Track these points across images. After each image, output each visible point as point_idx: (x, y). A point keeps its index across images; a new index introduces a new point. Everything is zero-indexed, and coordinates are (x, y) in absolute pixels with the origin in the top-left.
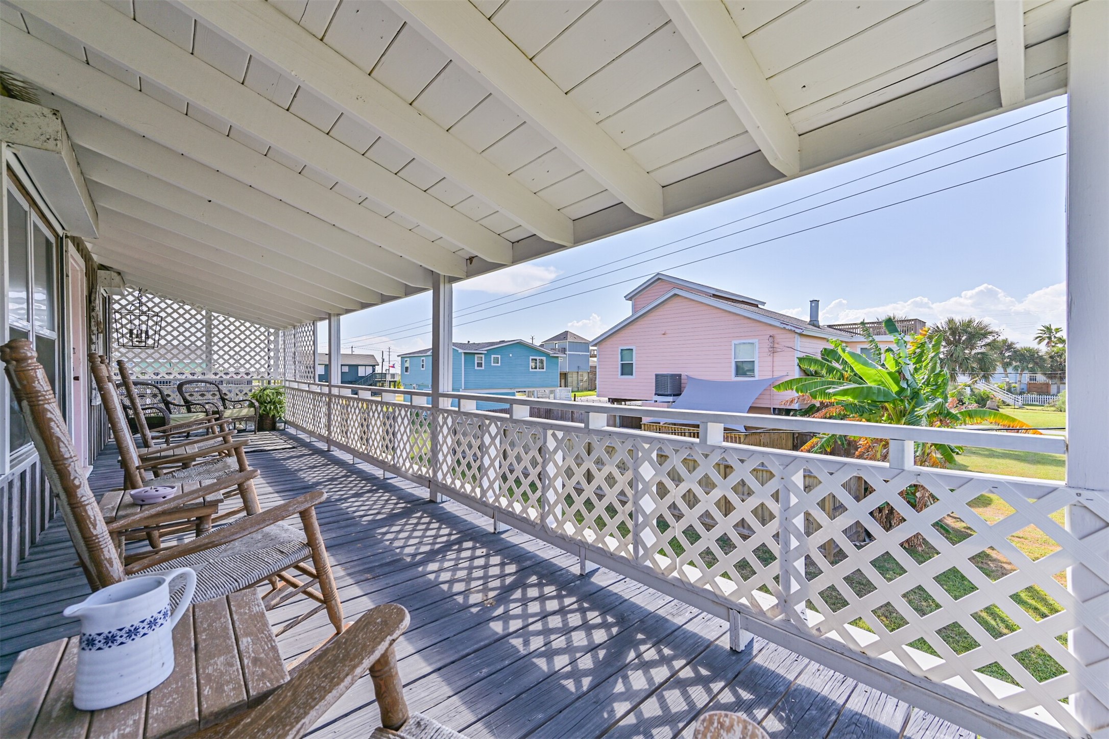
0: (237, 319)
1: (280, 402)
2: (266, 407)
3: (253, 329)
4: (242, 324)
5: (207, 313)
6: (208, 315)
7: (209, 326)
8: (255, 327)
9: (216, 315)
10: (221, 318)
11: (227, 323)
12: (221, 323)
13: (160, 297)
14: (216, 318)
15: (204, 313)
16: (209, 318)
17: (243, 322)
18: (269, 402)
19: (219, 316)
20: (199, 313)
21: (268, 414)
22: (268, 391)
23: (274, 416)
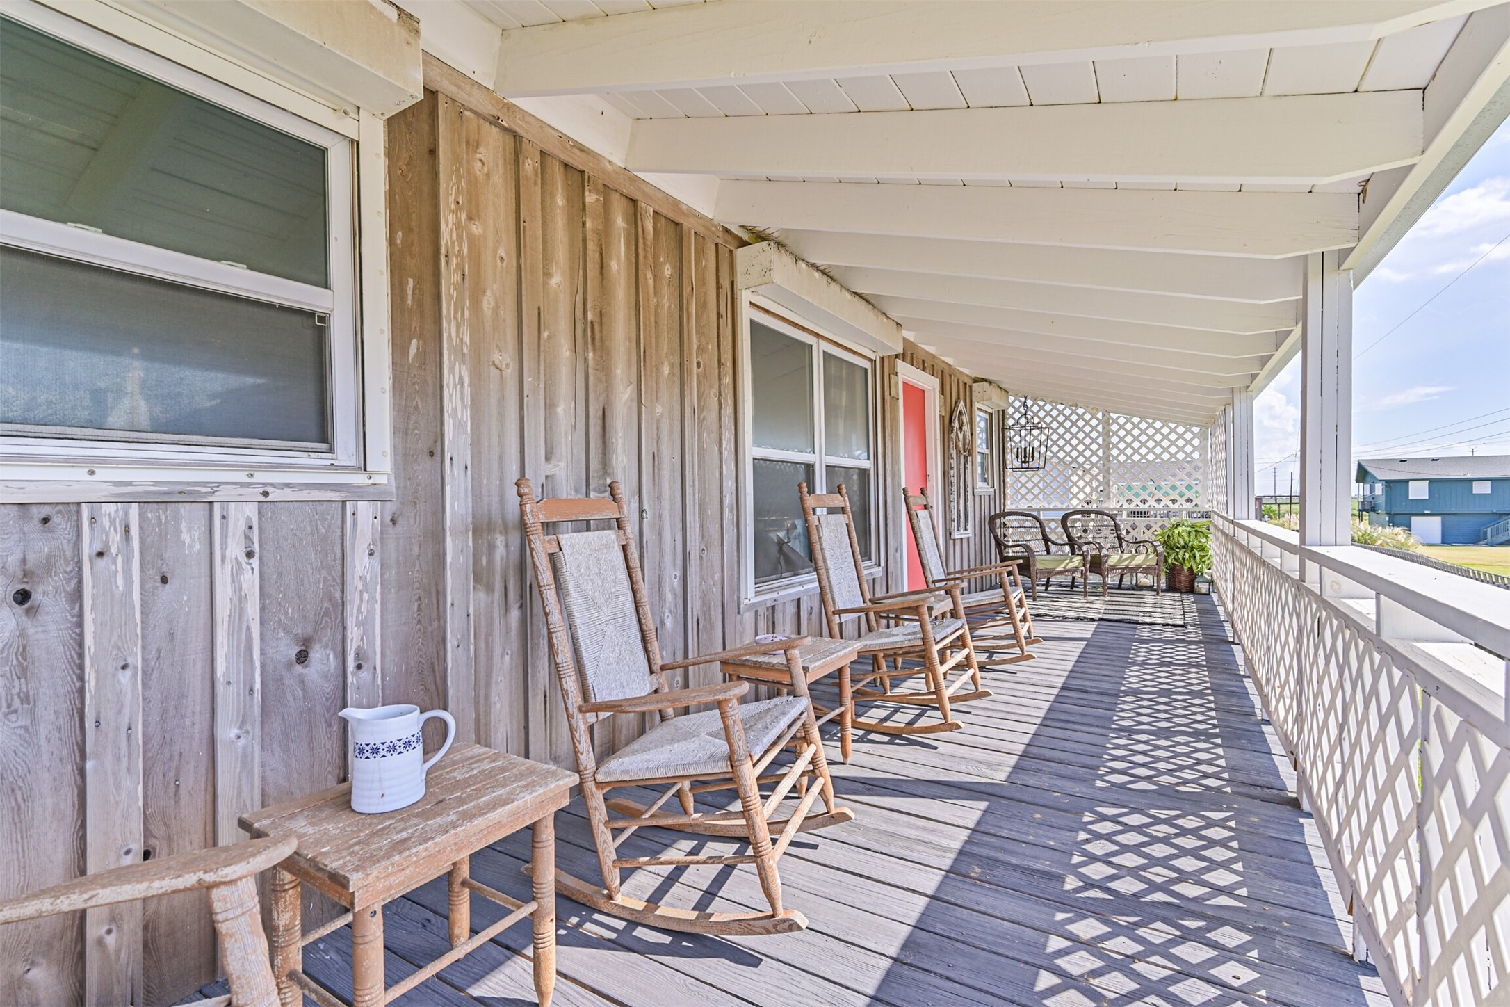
0: (1143, 419)
1: (1202, 549)
2: (1177, 554)
3: (1165, 431)
4: (1150, 425)
5: (1104, 415)
6: (1105, 418)
7: (1107, 434)
8: (1169, 427)
9: (1114, 416)
10: (1122, 421)
11: (1129, 426)
12: (1121, 427)
13: (1051, 403)
14: (1115, 421)
15: (1100, 416)
16: (1106, 423)
17: (1151, 421)
18: (1184, 547)
19: (1118, 418)
20: (1094, 416)
21: (1182, 565)
22: (1180, 529)
23: (1191, 569)
